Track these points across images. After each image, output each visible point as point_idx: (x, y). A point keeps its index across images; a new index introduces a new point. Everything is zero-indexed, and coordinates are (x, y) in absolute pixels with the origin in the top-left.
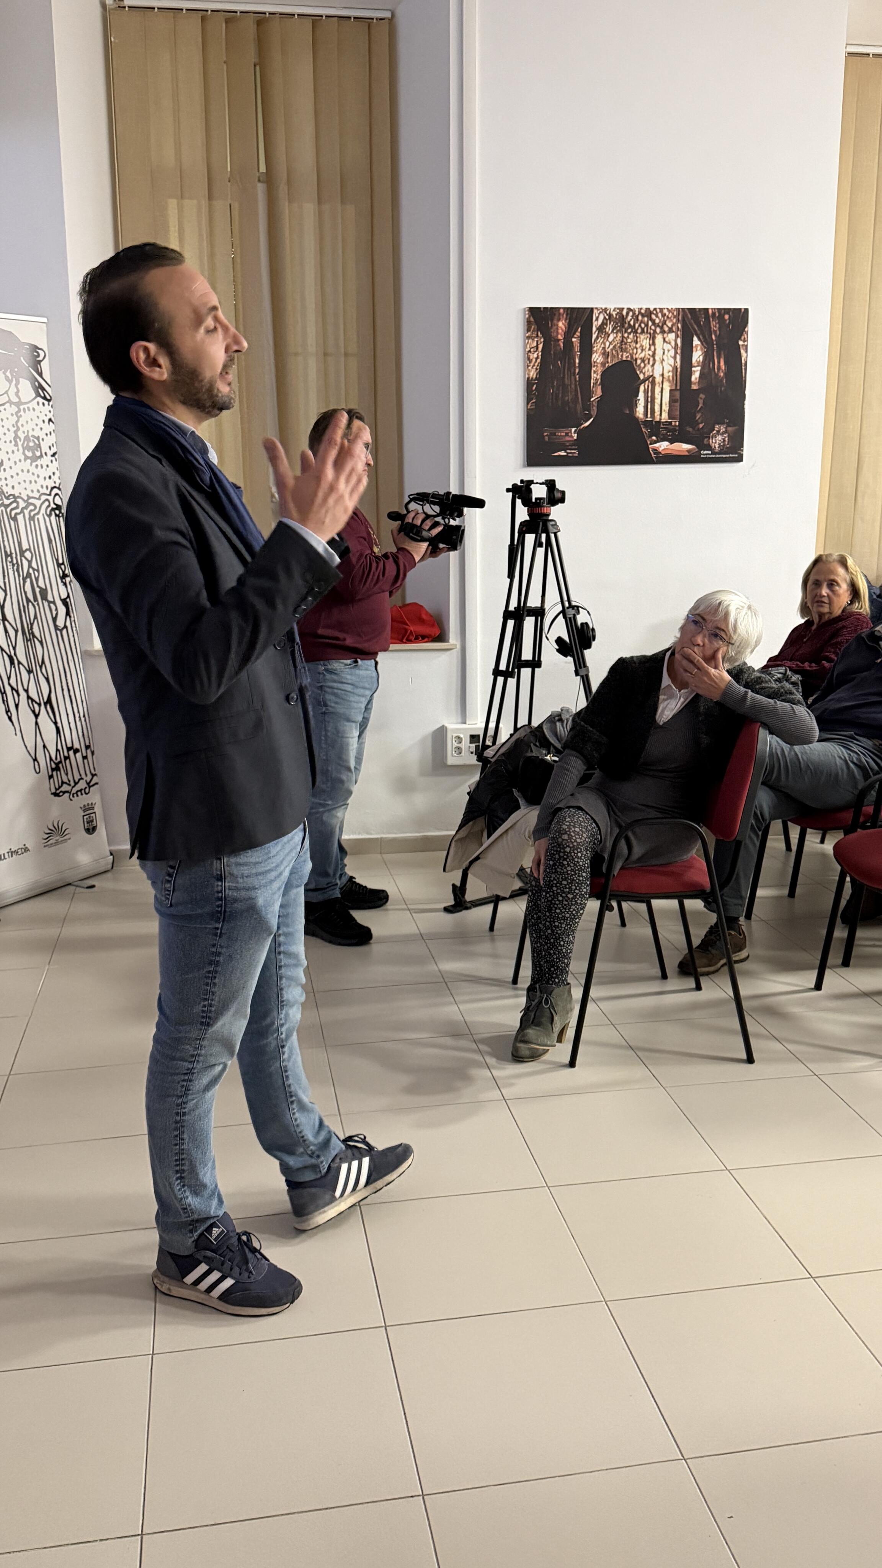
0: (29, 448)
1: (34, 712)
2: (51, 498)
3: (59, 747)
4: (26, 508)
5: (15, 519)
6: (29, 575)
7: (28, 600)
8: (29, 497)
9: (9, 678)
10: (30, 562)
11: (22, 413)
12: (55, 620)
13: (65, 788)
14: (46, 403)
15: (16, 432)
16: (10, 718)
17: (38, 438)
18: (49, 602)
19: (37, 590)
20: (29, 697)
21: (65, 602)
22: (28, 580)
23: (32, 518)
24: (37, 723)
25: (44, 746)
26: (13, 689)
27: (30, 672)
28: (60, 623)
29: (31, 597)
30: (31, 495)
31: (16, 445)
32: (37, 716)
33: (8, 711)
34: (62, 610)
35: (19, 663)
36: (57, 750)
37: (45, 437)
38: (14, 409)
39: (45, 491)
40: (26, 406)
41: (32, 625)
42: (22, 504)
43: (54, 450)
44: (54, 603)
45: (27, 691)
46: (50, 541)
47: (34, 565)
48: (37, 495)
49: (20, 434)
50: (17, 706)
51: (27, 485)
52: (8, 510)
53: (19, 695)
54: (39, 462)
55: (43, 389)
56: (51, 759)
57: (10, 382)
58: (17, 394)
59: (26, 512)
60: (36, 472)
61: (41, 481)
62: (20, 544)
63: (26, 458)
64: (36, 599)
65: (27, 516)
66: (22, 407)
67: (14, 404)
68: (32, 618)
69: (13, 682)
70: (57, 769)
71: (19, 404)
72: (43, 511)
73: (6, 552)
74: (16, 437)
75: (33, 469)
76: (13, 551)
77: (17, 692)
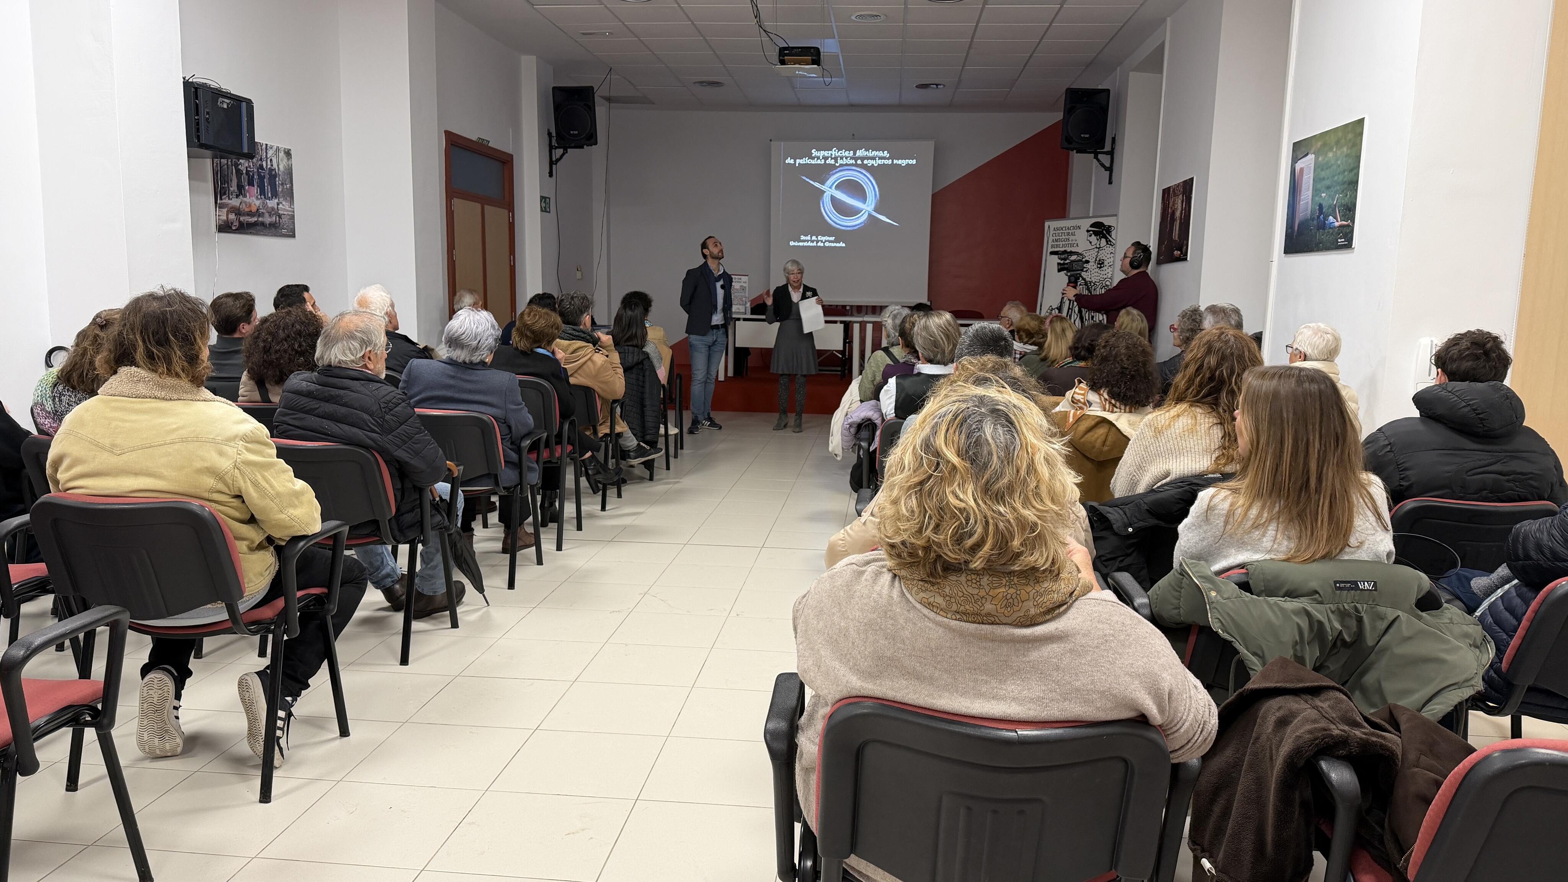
49: (1098, 259)
75: (1099, 272)
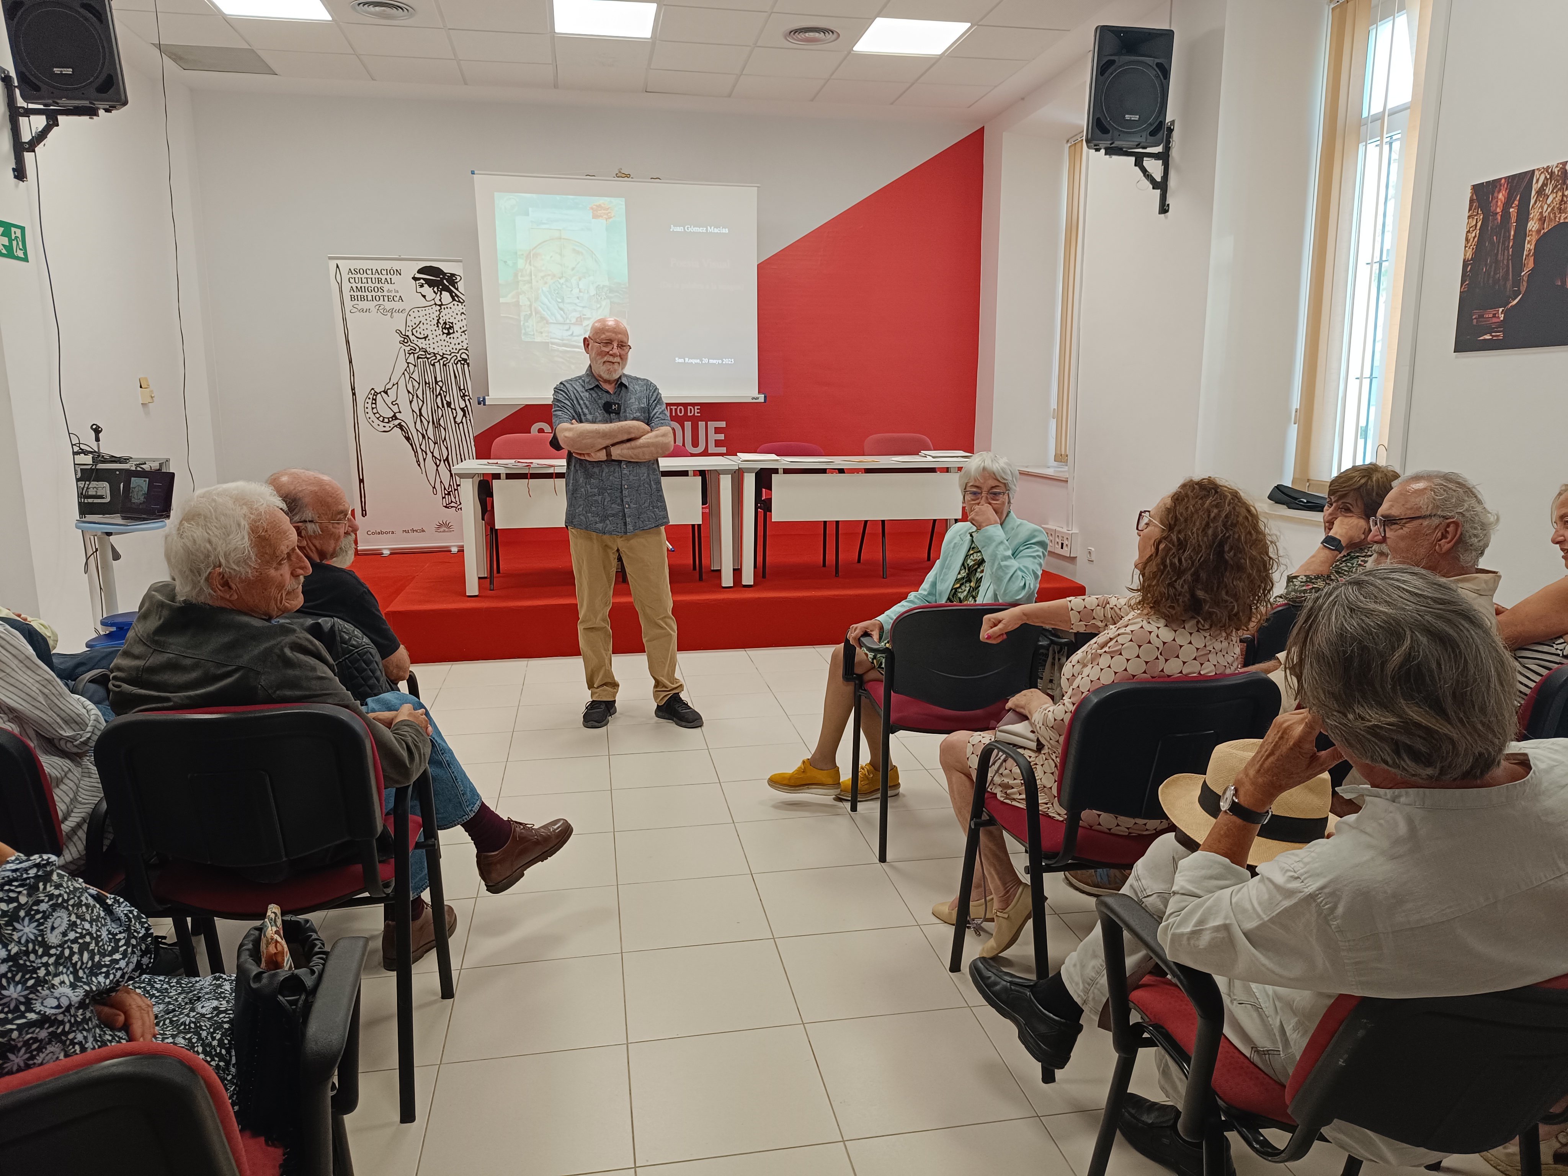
0: (445, 328)
1: (436, 464)
2: (458, 355)
3: (451, 484)
4: (441, 359)
5: (433, 365)
6: (440, 394)
7: (438, 407)
8: (444, 354)
9: (420, 445)
10: (441, 388)
11: (443, 310)
12: (455, 418)
13: (453, 504)
14: (460, 304)
15: (438, 320)
16: (419, 465)
17: (452, 323)
18: (452, 409)
19: (445, 402)
20: (433, 456)
21: (462, 409)
22: (439, 397)
23: (444, 365)
24: (437, 470)
25: (441, 482)
26: (422, 450)
27: (435, 443)
28: (458, 420)
29: (440, 405)
30: (445, 353)
31: (438, 326)
32: (438, 466)
33: (418, 461)
34: (460, 413)
35: (429, 438)
36: (450, 485)
37: (457, 322)
38: (439, 308)
39: (454, 351)
40: (445, 306)
41: (439, 420)
42: (439, 357)
43: (463, 329)
44: (455, 409)
45: (432, 453)
46: (455, 377)
47: (444, 389)
48: (449, 353)
50: (424, 460)
51: (443, 347)
52: (430, 360)
53: (426, 454)
54: (451, 336)
55: (458, 297)
56: (445, 489)
57: (436, 294)
58: (440, 300)
59: (441, 362)
60: (450, 341)
61: (452, 346)
62: (436, 378)
63: (444, 333)
64: (443, 406)
65: (442, 364)
66: (443, 307)
67: (439, 305)
68: (440, 416)
69: (423, 447)
70: (449, 494)
71: (440, 306)
72: (452, 361)
73: (425, 382)
74: (438, 322)
76: (431, 381)
77: (426, 453)
